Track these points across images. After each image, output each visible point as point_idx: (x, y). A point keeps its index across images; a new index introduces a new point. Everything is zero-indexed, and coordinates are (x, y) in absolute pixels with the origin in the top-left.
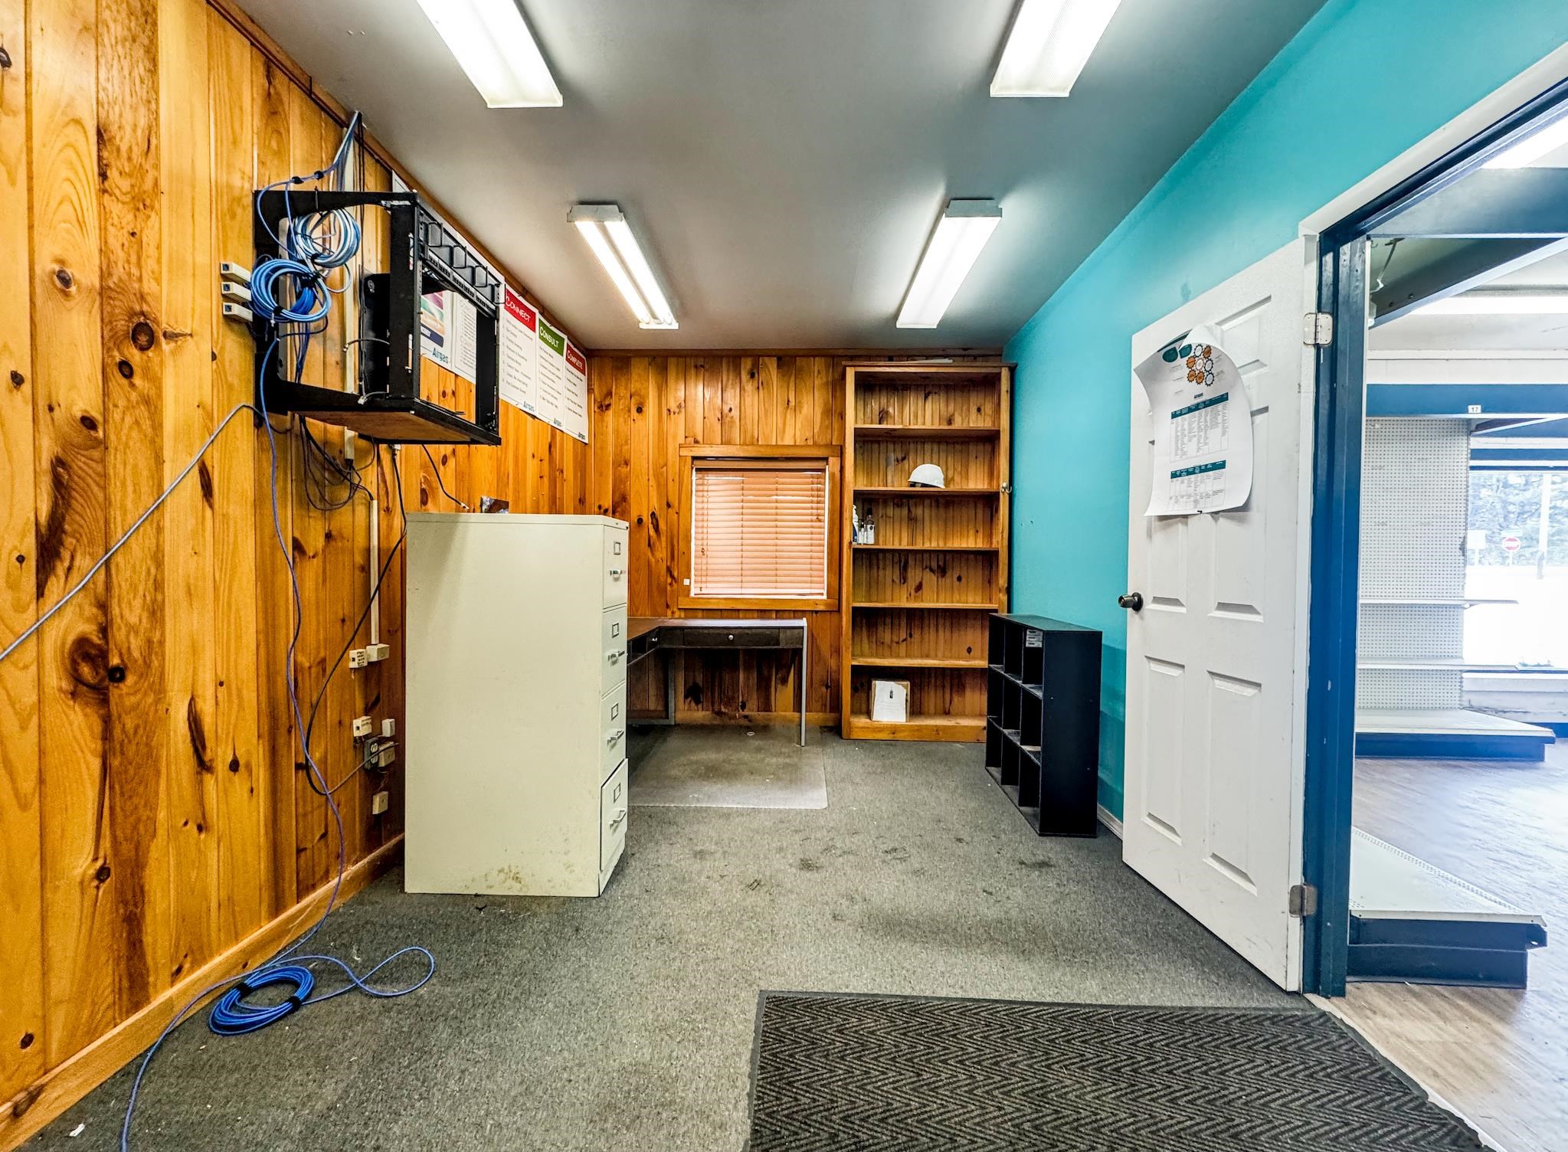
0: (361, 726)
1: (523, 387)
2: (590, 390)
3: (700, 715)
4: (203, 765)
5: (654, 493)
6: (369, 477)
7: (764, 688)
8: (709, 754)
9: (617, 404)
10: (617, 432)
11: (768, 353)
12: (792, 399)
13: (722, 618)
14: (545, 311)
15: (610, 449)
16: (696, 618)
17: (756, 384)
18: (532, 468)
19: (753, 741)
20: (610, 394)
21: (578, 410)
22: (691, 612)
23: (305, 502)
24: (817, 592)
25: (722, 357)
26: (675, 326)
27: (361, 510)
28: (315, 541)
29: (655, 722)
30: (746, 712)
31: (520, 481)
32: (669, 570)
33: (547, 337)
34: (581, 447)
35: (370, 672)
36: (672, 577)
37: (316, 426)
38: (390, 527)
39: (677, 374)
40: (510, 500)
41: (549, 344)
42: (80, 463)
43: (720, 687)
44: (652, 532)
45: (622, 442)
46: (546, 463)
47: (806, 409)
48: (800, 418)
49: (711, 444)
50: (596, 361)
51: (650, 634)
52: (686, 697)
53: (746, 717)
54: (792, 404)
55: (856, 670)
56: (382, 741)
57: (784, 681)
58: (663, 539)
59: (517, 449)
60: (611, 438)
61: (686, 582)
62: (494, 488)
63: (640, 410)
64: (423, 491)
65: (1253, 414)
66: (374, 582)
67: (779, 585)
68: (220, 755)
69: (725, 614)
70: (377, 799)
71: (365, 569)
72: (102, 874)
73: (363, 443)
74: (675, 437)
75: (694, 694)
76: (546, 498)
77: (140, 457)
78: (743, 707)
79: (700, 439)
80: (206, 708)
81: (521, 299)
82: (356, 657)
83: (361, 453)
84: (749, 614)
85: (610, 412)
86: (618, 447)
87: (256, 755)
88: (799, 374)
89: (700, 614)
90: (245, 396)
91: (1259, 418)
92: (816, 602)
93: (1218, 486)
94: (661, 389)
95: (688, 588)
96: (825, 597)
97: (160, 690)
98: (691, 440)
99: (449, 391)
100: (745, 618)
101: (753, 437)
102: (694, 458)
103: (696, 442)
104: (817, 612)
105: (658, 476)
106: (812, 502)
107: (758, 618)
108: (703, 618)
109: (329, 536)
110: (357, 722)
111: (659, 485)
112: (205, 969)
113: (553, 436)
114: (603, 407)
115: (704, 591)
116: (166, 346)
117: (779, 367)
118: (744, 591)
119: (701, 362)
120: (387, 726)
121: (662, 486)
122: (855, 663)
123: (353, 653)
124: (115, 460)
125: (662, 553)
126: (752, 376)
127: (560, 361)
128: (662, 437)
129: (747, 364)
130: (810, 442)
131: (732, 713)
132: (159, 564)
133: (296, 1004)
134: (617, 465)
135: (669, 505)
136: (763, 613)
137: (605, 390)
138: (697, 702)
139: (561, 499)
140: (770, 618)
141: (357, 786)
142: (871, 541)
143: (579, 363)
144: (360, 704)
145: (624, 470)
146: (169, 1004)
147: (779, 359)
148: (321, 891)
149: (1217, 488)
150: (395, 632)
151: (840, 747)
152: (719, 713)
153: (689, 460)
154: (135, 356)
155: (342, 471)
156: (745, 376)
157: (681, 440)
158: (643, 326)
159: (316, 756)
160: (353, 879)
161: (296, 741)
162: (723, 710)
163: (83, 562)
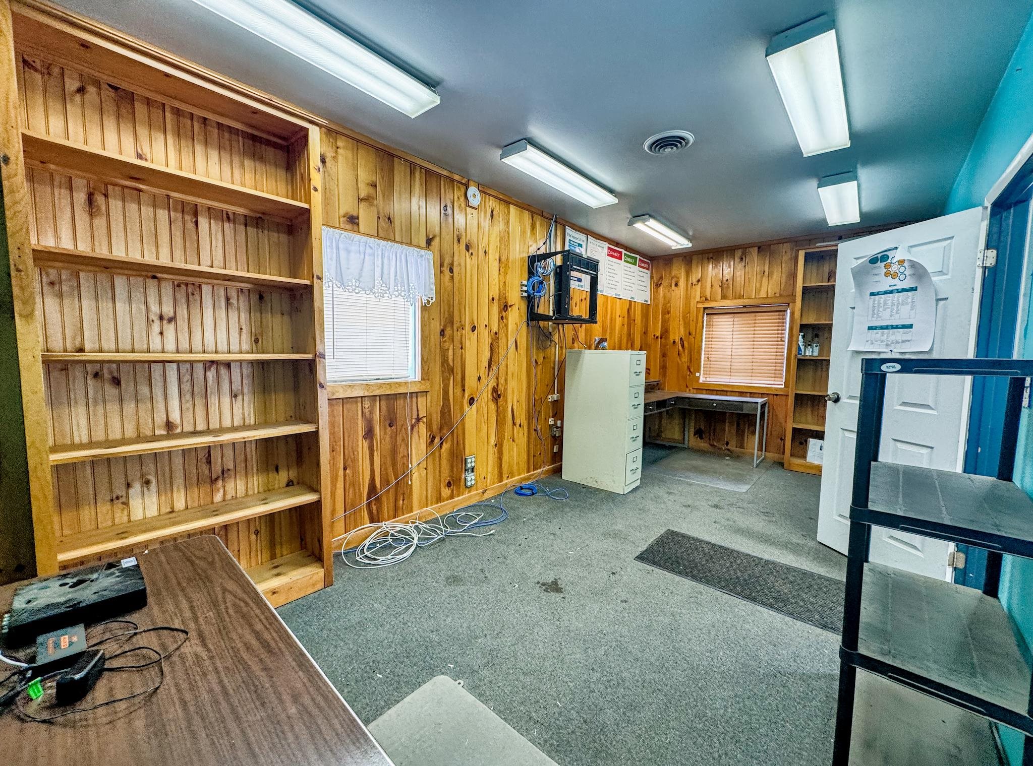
0: (551, 421)
1: (615, 287)
2: (652, 277)
3: (703, 445)
4: (514, 424)
5: (682, 330)
6: (556, 338)
7: (740, 434)
8: (698, 462)
9: (665, 282)
10: (664, 298)
11: (751, 246)
12: (767, 269)
13: (717, 394)
14: (627, 248)
15: (661, 306)
16: (702, 394)
17: (743, 264)
18: (619, 321)
19: (727, 461)
20: (661, 278)
21: (643, 288)
22: (700, 390)
23: (538, 348)
24: (779, 384)
25: (723, 251)
26: (690, 245)
27: (553, 348)
28: (540, 360)
29: (678, 445)
30: (729, 447)
31: (613, 329)
32: (689, 368)
33: (629, 260)
34: (646, 307)
35: (555, 402)
36: (690, 372)
37: (541, 323)
38: (562, 353)
39: (698, 262)
40: (608, 337)
41: (630, 263)
42: (495, 344)
43: (714, 432)
44: (680, 348)
45: (667, 302)
46: (626, 319)
47: (776, 276)
48: (772, 282)
49: (715, 300)
50: (655, 262)
51: (670, 399)
52: (695, 435)
53: (728, 450)
54: (766, 273)
55: (795, 431)
56: (557, 427)
57: (754, 433)
58: (686, 351)
59: (612, 314)
60: (661, 299)
61: (698, 374)
62: (600, 335)
63: (676, 285)
64: (573, 339)
65: (938, 300)
66: (556, 373)
67: (753, 378)
68: (518, 422)
69: (719, 393)
70: (555, 447)
71: (554, 368)
72: (496, 445)
73: (555, 325)
74: (694, 298)
75: (699, 433)
76: (625, 335)
77: (504, 340)
78: (727, 444)
79: (709, 298)
80: (515, 407)
81: (616, 248)
82: (550, 398)
83: (554, 329)
84: (733, 394)
85: (661, 287)
86: (665, 305)
87: (525, 423)
88: (772, 255)
89: (704, 392)
90: (525, 319)
91: (941, 303)
92: (776, 389)
93: (905, 338)
94: (688, 273)
95: (699, 377)
96: (783, 387)
97: (506, 401)
98: (704, 299)
99: (583, 298)
100: (731, 396)
101: (740, 294)
102: (705, 308)
103: (707, 299)
104: (777, 395)
105: (684, 318)
106: (778, 330)
107: (739, 396)
108: (706, 394)
109: (544, 358)
110: (550, 420)
111: (685, 324)
112: (513, 479)
113: (630, 305)
114: (658, 285)
115: (708, 379)
116: (509, 309)
117: (759, 252)
118: (731, 381)
119: (711, 255)
120: (559, 422)
121: (687, 324)
122: (795, 426)
123: (550, 396)
124: (500, 341)
125: (685, 359)
126: (742, 259)
127: (635, 268)
128: (688, 298)
129: (738, 253)
130: (778, 295)
131: (720, 446)
132: (507, 368)
133: (533, 494)
134: (664, 314)
135: (690, 334)
136: (742, 394)
137: (659, 276)
138: (701, 438)
139: (634, 334)
140: (746, 397)
141: (549, 441)
142: (816, 354)
143: (646, 266)
144: (551, 414)
145: (667, 316)
146: (506, 484)
147: (759, 248)
148: (539, 471)
149: (904, 338)
150: (562, 391)
151: (779, 472)
152: (713, 445)
153: (702, 309)
154: (504, 314)
155: (548, 336)
156: (737, 260)
157: (698, 299)
158: (673, 248)
159: (539, 428)
160: (547, 471)
161: (535, 421)
162: (715, 444)
163: (495, 368)
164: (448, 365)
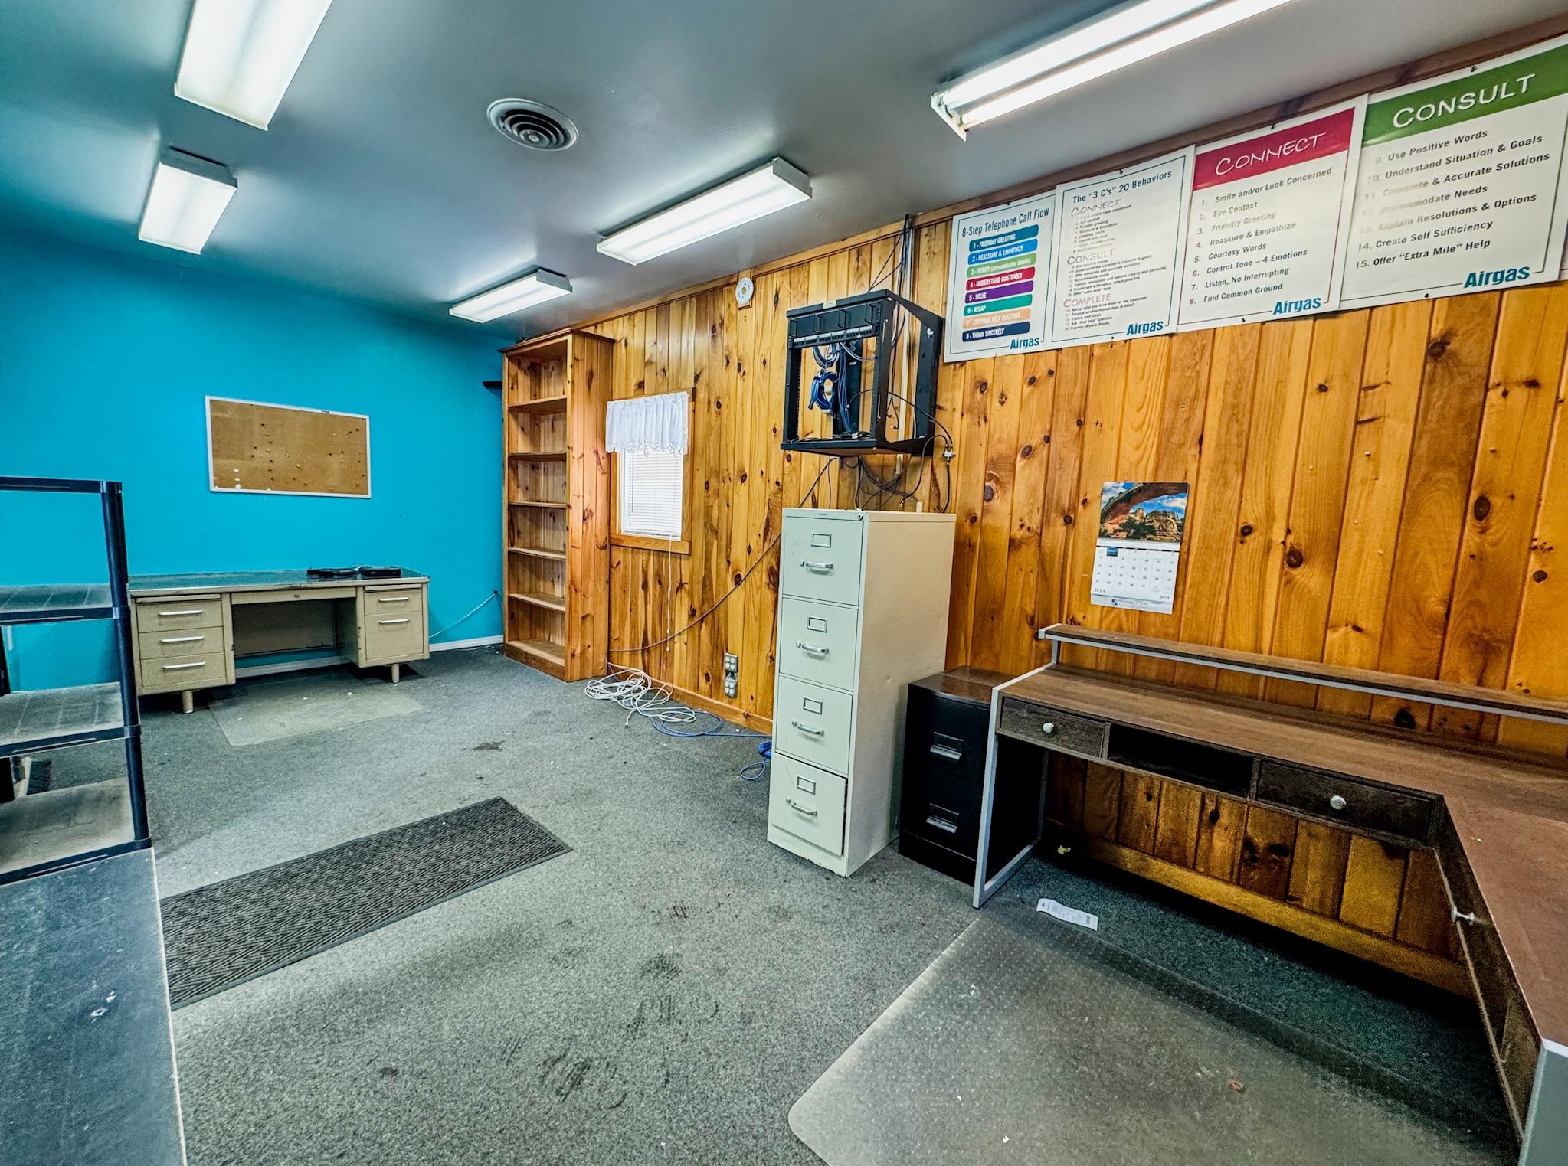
1: (1269, 283)
164: (711, 526)
